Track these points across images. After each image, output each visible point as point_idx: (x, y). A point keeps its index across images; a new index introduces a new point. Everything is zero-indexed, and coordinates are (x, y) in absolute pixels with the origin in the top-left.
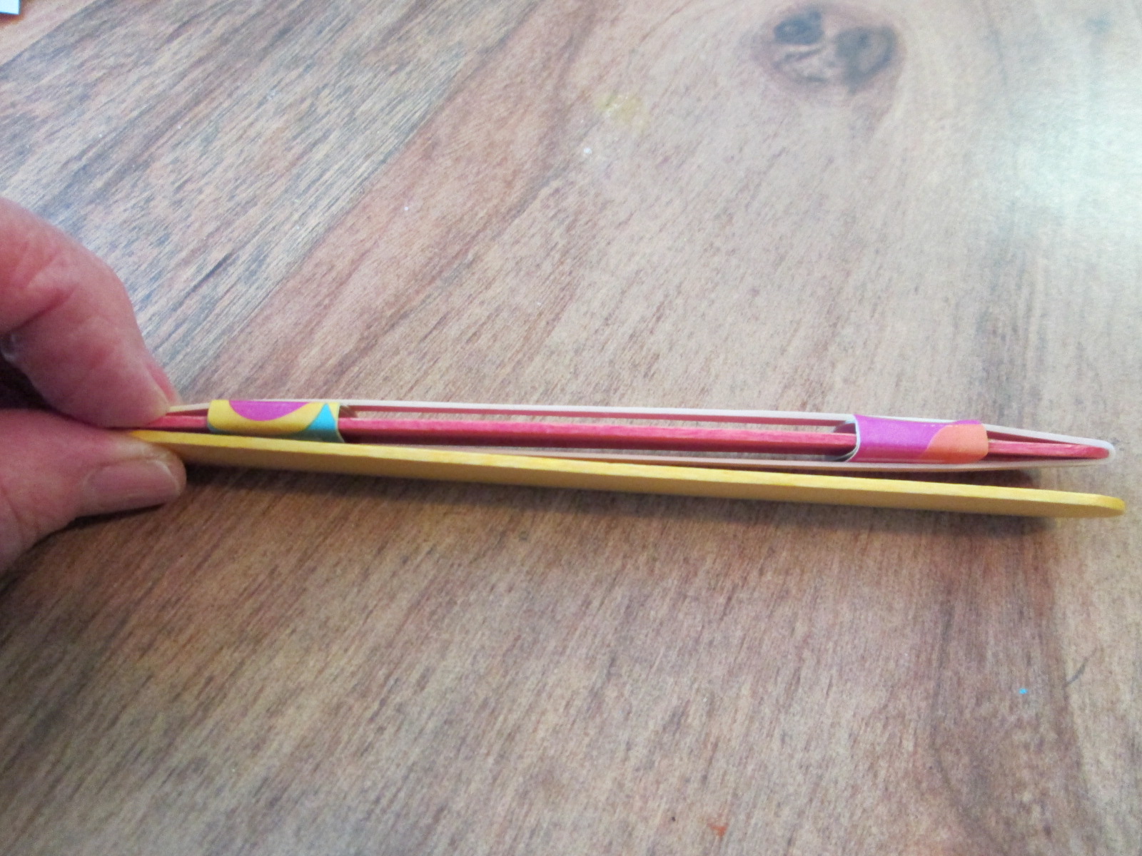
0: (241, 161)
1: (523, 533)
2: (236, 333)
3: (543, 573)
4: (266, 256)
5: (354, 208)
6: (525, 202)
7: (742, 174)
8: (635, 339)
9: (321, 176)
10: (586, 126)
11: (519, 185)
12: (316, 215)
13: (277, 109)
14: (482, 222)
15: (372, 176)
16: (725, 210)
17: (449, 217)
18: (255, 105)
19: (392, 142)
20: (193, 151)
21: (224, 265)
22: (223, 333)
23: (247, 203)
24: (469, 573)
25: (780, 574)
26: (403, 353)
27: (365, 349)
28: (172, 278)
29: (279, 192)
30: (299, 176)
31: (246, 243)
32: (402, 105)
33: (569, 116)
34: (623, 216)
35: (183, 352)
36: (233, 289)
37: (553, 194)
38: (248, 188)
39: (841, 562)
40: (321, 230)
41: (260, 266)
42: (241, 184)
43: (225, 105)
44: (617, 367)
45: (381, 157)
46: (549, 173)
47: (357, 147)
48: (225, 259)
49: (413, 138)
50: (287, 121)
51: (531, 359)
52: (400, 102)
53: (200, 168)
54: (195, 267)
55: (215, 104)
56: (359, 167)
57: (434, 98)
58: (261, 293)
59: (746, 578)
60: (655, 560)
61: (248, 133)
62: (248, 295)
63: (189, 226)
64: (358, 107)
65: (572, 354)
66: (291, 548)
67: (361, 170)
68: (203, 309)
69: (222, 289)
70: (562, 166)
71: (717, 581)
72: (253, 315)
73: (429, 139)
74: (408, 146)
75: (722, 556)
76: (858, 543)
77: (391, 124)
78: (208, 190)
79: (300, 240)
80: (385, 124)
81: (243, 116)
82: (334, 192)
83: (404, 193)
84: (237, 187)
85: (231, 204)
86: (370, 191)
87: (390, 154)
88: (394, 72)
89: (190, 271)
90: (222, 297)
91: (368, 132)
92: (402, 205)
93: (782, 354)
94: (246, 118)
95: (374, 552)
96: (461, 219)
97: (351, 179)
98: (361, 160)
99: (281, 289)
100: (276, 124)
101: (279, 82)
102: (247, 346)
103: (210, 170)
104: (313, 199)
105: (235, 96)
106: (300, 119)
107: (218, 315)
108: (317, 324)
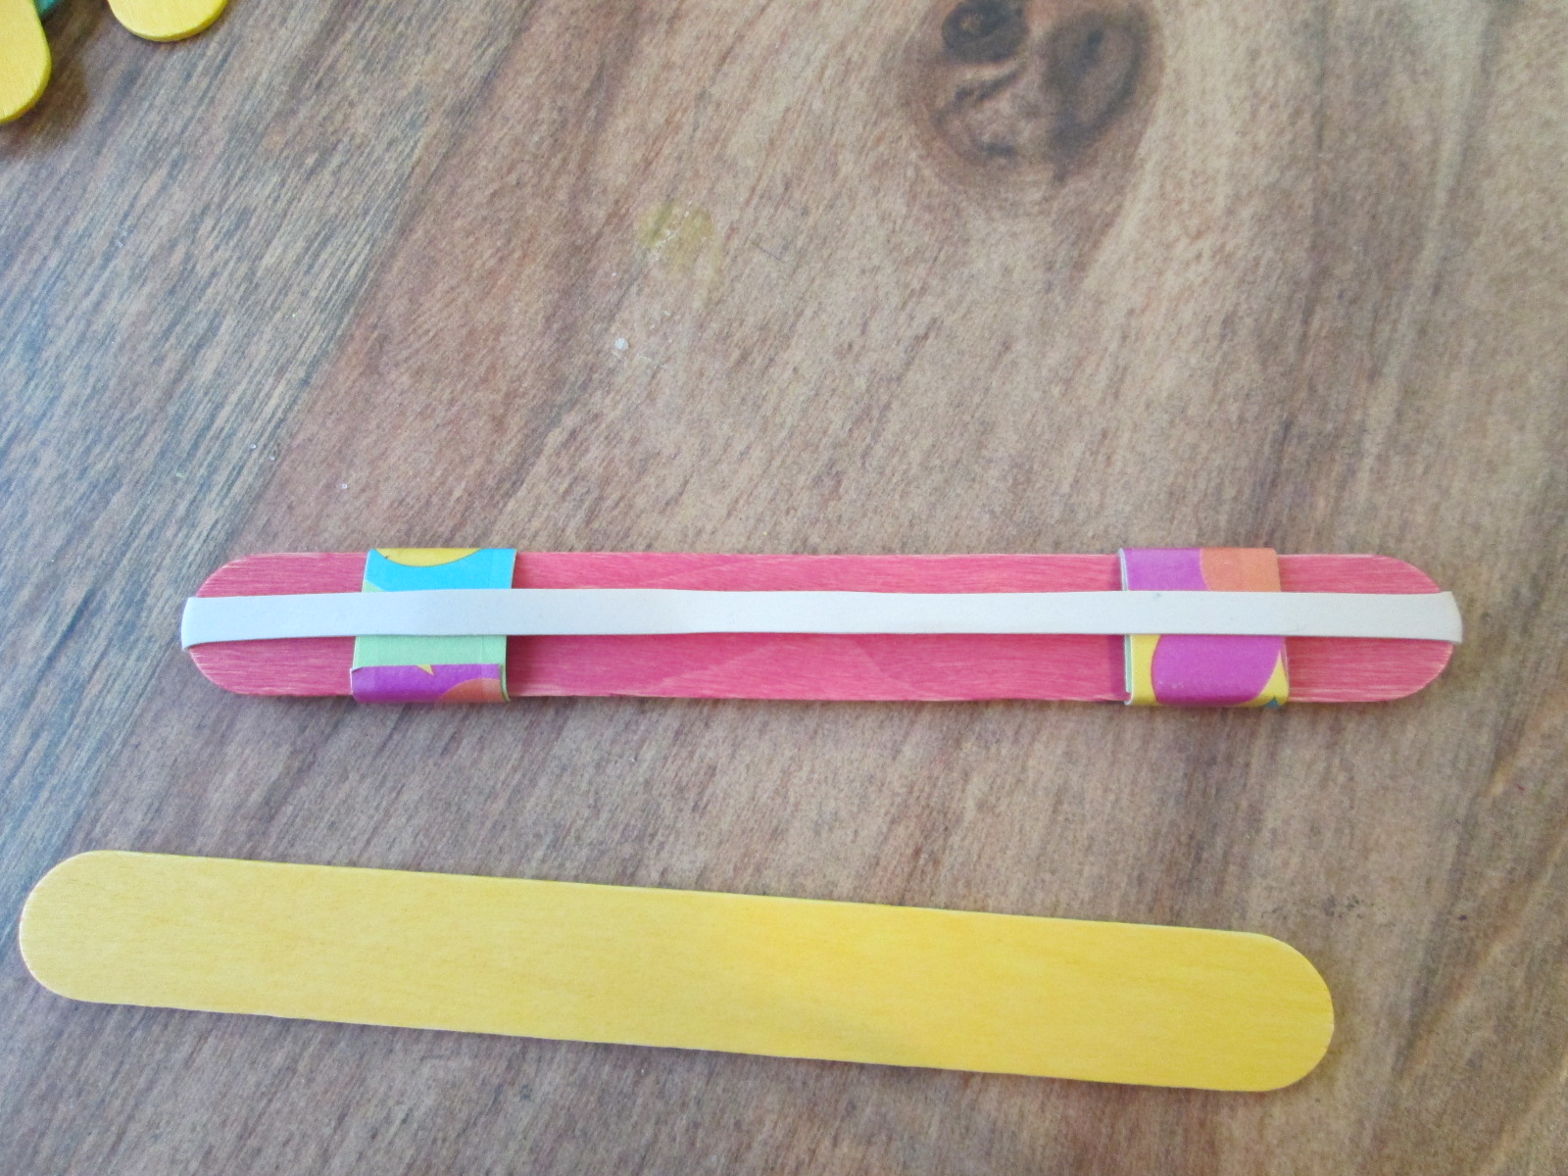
0: (89, 390)
1: (525, 1087)
2: (117, 746)
3: (552, 1150)
4: (145, 593)
5: (266, 486)
6: (525, 460)
7: (861, 383)
8: (682, 737)
9: (213, 417)
10: (620, 284)
11: (515, 422)
12: (211, 504)
13: (133, 269)
14: (460, 508)
15: (291, 416)
16: (832, 464)
17: (408, 500)
18: (98, 261)
19: (318, 335)
20: (12, 371)
21: (86, 614)
22: (98, 750)
23: (107, 481)
24: (458, 1152)
25: (859, 1144)
26: (353, 776)
27: (300, 770)
28: (14, 644)
29: (152, 457)
30: (178, 419)
31: (113, 570)
32: (329, 249)
33: (594, 262)
34: (672, 487)
35: (48, 786)
36: (104, 663)
37: (565, 445)
38: (101, 453)
39: (942, 1122)
40: (220, 535)
41: (138, 615)
42: (94, 442)
43: (52, 263)
44: (655, 793)
45: (302, 374)
46: (560, 399)
47: (264, 348)
48: (86, 602)
49: (349, 325)
50: (151, 296)
51: (533, 783)
52: (327, 239)
53: (28, 409)
54: (45, 619)
55: (37, 259)
56: (269, 396)
57: (378, 232)
58: (145, 666)
59: (814, 1152)
60: (696, 1125)
61: (94, 327)
62: (126, 673)
63: (25, 536)
64: (260, 257)
65: (591, 770)
66: (228, 1118)
67: (273, 402)
68: (65, 702)
69: (87, 662)
70: (582, 379)
71: (778, 1157)
72: (137, 711)
73: (375, 327)
74: (342, 345)
75: (786, 1117)
76: (968, 1091)
77: (313, 294)
78: (47, 457)
79: (191, 558)
80: (304, 294)
81: (83, 287)
82: (235, 453)
83: (340, 451)
84: (88, 450)
85: (83, 487)
86: (290, 449)
87: (315, 363)
88: (312, 172)
89: (37, 630)
90: (91, 677)
91: (279, 315)
92: (337, 478)
93: (894, 758)
94: (87, 293)
95: (333, 1123)
96: (428, 503)
97: (259, 423)
98: (271, 380)
99: (172, 659)
100: (136, 305)
101: (132, 206)
102: (136, 772)
103: (44, 415)
104: (203, 471)
105: (65, 241)
106: (172, 292)
107: (89, 713)
108: (229, 727)
